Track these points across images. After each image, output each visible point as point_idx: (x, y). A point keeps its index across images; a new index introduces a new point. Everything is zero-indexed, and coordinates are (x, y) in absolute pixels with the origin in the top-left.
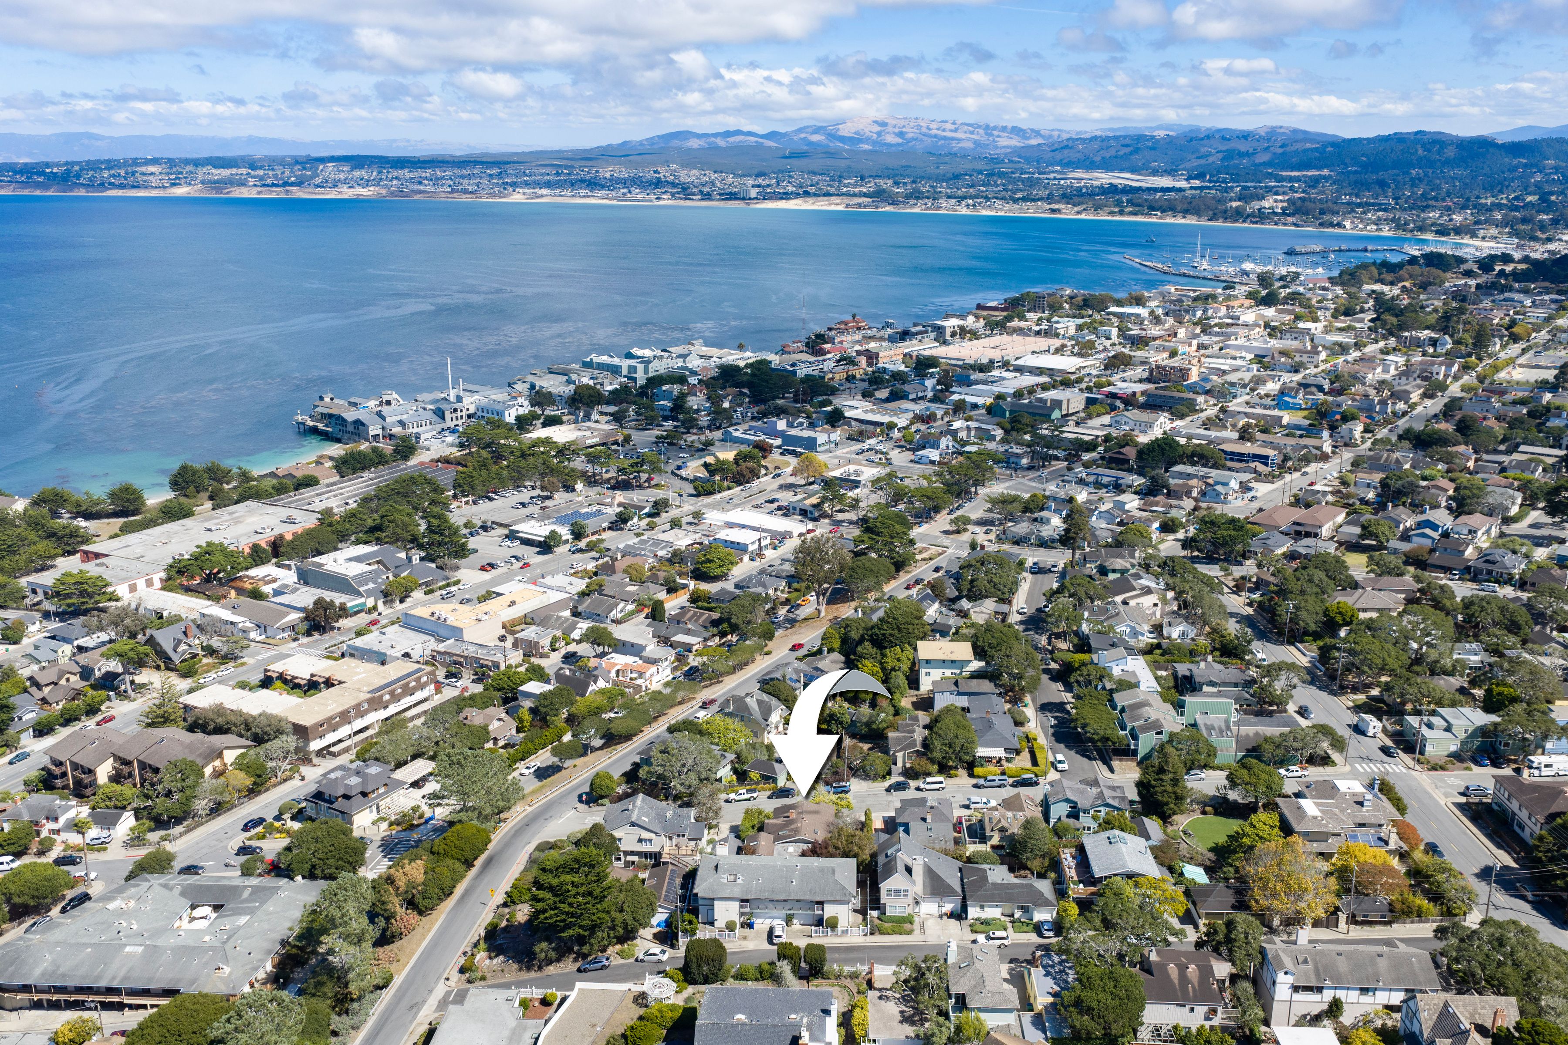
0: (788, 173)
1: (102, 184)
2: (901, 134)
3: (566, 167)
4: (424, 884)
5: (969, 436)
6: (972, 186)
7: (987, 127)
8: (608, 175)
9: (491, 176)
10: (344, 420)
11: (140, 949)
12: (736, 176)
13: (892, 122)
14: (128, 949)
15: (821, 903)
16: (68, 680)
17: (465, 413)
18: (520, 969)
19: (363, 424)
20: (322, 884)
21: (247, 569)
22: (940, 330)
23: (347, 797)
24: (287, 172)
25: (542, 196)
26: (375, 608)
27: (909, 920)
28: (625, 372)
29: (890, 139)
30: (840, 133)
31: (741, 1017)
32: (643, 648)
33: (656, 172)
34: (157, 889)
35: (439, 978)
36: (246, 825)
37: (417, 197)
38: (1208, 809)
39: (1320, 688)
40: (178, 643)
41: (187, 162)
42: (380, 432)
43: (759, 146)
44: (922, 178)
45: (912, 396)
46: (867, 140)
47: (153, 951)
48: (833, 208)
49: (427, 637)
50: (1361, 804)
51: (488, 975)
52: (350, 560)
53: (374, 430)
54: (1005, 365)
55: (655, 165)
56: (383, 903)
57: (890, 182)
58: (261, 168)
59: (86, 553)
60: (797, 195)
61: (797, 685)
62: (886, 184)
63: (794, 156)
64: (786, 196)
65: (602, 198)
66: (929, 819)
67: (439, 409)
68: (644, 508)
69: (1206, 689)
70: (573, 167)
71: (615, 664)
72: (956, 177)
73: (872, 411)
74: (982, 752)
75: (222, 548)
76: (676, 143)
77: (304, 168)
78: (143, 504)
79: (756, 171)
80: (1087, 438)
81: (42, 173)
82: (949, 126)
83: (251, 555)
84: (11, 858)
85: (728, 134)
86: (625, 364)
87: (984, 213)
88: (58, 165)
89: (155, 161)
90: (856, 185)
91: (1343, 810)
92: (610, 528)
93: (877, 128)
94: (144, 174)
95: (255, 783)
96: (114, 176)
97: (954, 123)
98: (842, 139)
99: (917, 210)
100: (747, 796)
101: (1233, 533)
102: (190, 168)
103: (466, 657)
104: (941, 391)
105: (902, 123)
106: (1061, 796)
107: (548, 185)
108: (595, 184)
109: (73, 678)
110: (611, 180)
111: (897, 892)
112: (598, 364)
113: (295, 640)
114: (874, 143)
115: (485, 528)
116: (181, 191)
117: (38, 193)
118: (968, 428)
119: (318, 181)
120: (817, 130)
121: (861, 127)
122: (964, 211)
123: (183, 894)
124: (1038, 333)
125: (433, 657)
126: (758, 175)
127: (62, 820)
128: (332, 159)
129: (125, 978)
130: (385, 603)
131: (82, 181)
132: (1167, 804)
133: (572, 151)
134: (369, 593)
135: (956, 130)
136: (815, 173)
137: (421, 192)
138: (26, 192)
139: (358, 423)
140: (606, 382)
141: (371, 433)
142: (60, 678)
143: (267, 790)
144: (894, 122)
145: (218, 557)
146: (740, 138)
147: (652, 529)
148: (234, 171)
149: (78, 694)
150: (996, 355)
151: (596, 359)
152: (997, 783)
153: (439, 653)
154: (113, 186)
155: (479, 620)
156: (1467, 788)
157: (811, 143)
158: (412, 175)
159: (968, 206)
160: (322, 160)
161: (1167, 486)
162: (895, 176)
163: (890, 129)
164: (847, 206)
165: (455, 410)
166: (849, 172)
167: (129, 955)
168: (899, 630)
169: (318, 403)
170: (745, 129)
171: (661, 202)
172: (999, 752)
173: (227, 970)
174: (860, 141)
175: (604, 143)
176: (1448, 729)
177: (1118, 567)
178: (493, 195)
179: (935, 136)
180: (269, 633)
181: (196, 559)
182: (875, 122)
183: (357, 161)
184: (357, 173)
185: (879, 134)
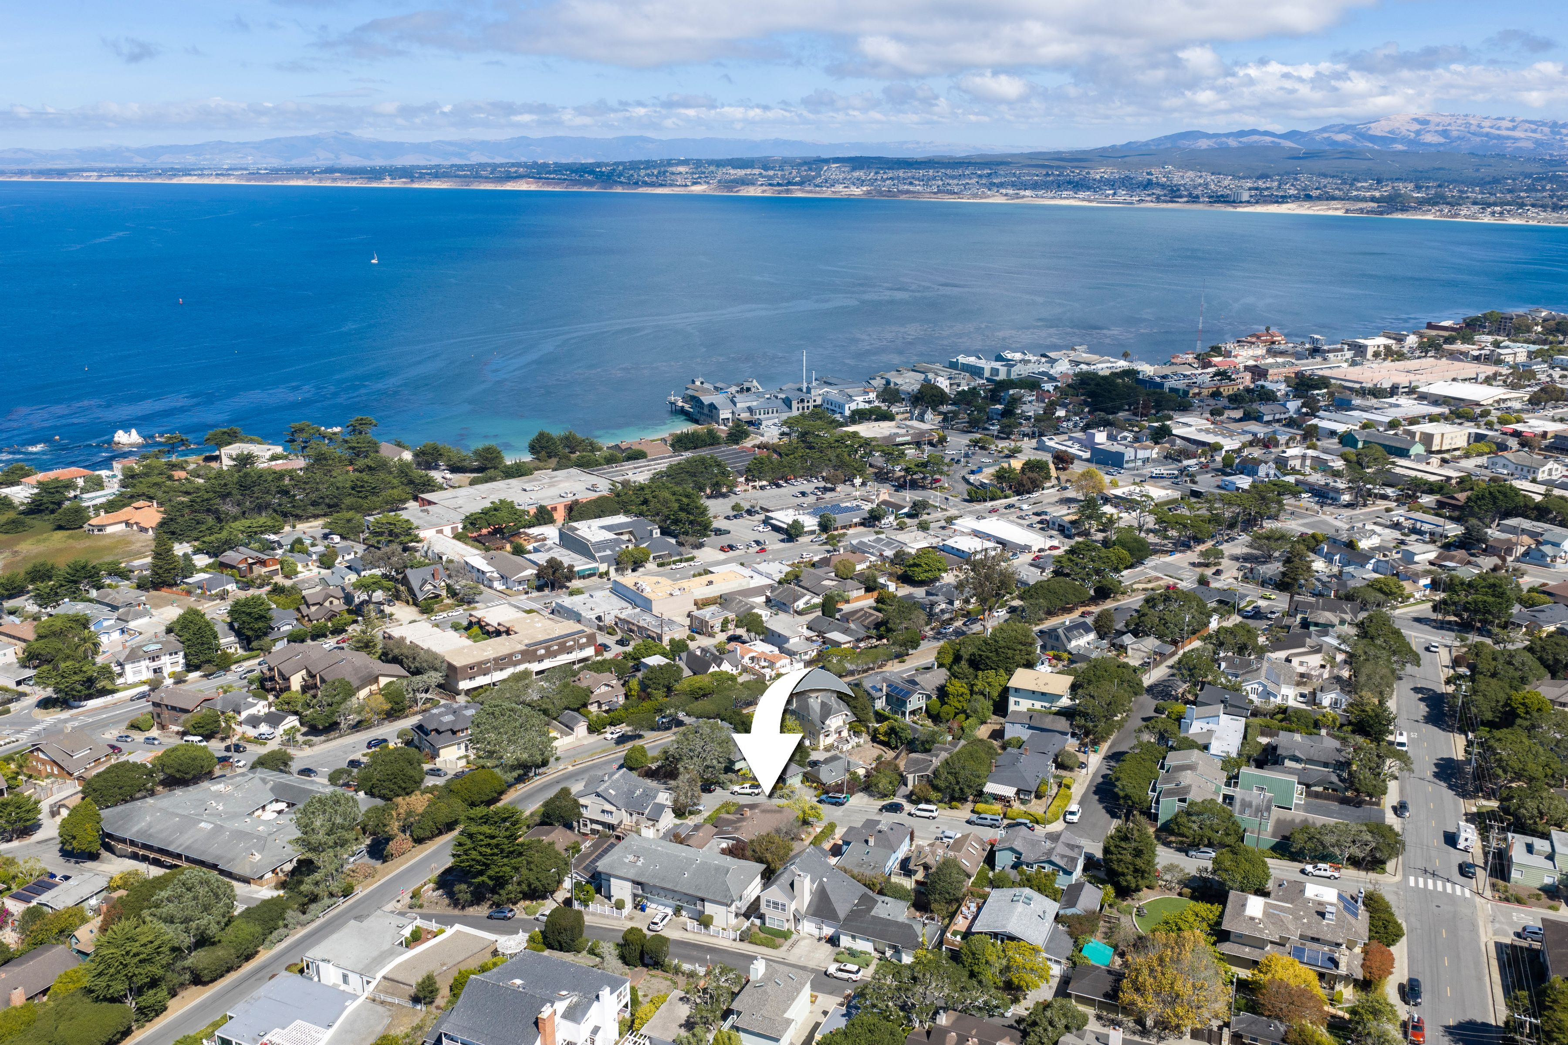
0: (1293, 175)
1: (636, 183)
2: (1445, 133)
3: (1058, 168)
4: (422, 815)
5: (1303, 465)
6: (1510, 191)
7: (1555, 125)
8: (1098, 177)
9: (980, 176)
10: (702, 403)
11: (210, 826)
12: (1235, 177)
13: (1435, 119)
14: (203, 825)
15: (703, 900)
16: (331, 603)
17: (811, 404)
18: (449, 905)
19: (716, 408)
20: (379, 802)
21: (530, 527)
22: (1360, 350)
23: (438, 732)
24: (794, 172)
25: (1023, 197)
26: (607, 573)
27: (785, 935)
28: (987, 374)
29: (1429, 138)
30: (1371, 132)
31: (518, 982)
32: (786, 640)
33: (1148, 174)
34: (257, 781)
35: (392, 899)
36: (370, 743)
37: (903, 197)
38: (1187, 891)
39: (1450, 787)
40: (425, 582)
41: (711, 162)
42: (730, 416)
43: (1276, 147)
44: (1451, 182)
45: (1266, 418)
46: (1404, 140)
47: (218, 829)
48: (1331, 213)
49: (624, 604)
50: (1322, 915)
51: (426, 904)
52: (603, 527)
53: (725, 414)
54: (1411, 391)
55: (1151, 166)
56: (385, 825)
57: (1411, 186)
58: (772, 169)
59: (423, 499)
60: (1296, 198)
61: (879, 694)
62: (1406, 188)
63: (1310, 156)
64: (1282, 200)
65: (1084, 200)
66: (872, 842)
67: (787, 398)
68: (904, 507)
69: (1287, 763)
70: (1065, 168)
71: (751, 651)
72: (1496, 181)
73: (1207, 431)
74: (990, 788)
75: (511, 505)
76: (1185, 143)
77: (810, 169)
78: (501, 462)
79: (1258, 173)
80: (1432, 478)
81: (592, 172)
82: (1506, 124)
83: (536, 516)
84: (200, 738)
85: (1242, 134)
86: (987, 365)
87: (1512, 221)
88: (607, 165)
89: (685, 162)
90: (1369, 189)
91: (1297, 918)
92: (862, 524)
93: (1416, 127)
94: (673, 174)
95: (392, 708)
96: (648, 175)
97: (1513, 121)
98: (1373, 139)
99: (1430, 217)
100: (749, 791)
101: (1490, 599)
102: (712, 168)
103: (638, 627)
104: (1307, 414)
105: (1448, 120)
106: (1007, 845)
107: (1035, 186)
108: (1082, 186)
109: (336, 602)
110: (1100, 181)
111: (776, 904)
112: (963, 364)
113: (527, 593)
114: (1410, 142)
115: (749, 512)
116: (697, 189)
117: (585, 189)
118: (1304, 457)
119: (818, 181)
120: (1344, 129)
121: (1397, 125)
122: (1487, 219)
123: (272, 789)
124: (1477, 358)
125: (616, 624)
126: (1259, 178)
127: (244, 715)
128: (837, 160)
129: (188, 847)
130: (617, 570)
131: (622, 179)
132: (1123, 874)
133: (1071, 153)
134: (603, 560)
135: (1514, 128)
136: (1325, 176)
137: (908, 192)
138: (576, 189)
139: (712, 406)
140: (963, 382)
141: (722, 417)
142: (325, 600)
143: (407, 716)
144: (1438, 120)
145: (503, 514)
146: (1256, 138)
147: (902, 529)
148: (748, 171)
149: (332, 616)
150: (1403, 380)
151: (962, 359)
152: (989, 822)
153: (620, 619)
154: (646, 184)
155: (671, 595)
156: (1524, 929)
157: (1336, 143)
158: (905, 175)
159: (1493, 214)
160: (827, 161)
161: (1485, 541)
162: (1418, 179)
163: (1432, 127)
164: (1347, 211)
165: (802, 401)
166: (1367, 175)
167: (202, 829)
168: (997, 654)
169: (690, 386)
170: (1262, 129)
171: (1143, 205)
172: (1009, 791)
173: (258, 857)
174: (1394, 140)
175: (1107, 144)
176: (1551, 857)
177: (1321, 620)
178: (975, 196)
179: (1487, 135)
180: (510, 584)
181: (486, 514)
182: (1416, 120)
183: (857, 163)
184: (856, 174)
185: (1418, 133)
